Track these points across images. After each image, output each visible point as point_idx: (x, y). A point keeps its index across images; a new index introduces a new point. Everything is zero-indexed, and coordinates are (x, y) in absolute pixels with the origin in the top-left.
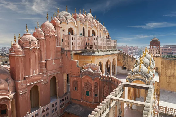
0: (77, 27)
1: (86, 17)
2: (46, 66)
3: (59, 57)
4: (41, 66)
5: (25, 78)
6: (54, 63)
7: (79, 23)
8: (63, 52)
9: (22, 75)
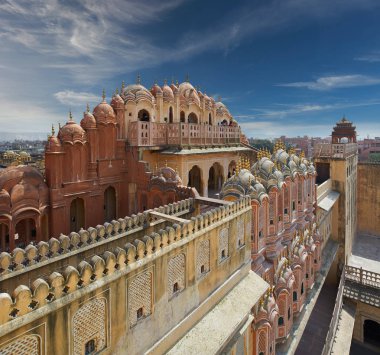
0: (158, 108)
1: (175, 91)
2: (97, 170)
3: (120, 156)
4: (90, 170)
5: (63, 186)
6: (110, 166)
7: (161, 101)
8: (128, 149)
9: (59, 181)
